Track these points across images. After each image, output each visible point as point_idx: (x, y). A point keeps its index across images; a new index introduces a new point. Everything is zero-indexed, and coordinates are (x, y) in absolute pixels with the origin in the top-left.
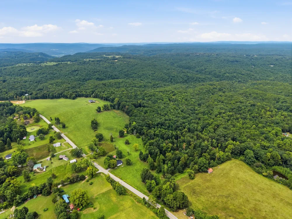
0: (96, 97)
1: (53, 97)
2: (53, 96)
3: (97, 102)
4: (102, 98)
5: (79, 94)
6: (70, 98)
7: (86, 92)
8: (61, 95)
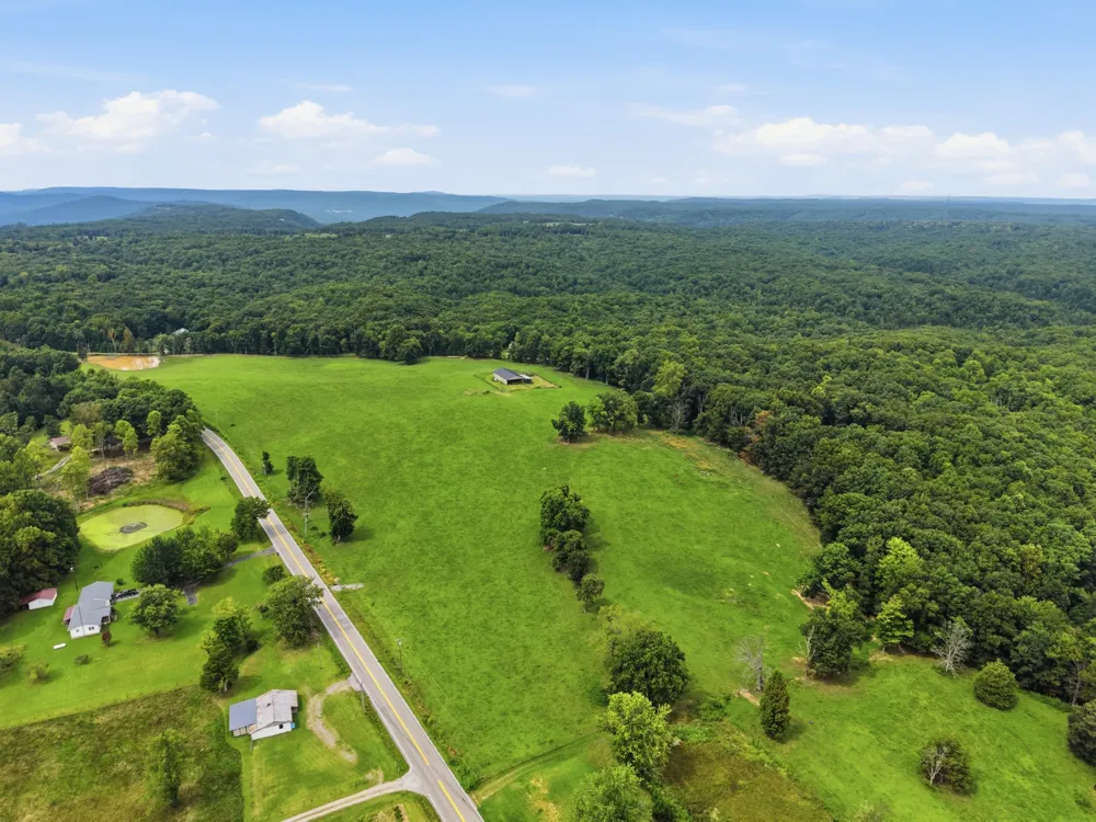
0: (530, 355)
1: (305, 347)
2: (303, 340)
3: (538, 382)
4: (564, 363)
5: (439, 335)
6: (391, 356)
7: (476, 331)
8: (347, 336)
